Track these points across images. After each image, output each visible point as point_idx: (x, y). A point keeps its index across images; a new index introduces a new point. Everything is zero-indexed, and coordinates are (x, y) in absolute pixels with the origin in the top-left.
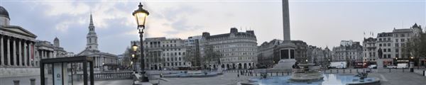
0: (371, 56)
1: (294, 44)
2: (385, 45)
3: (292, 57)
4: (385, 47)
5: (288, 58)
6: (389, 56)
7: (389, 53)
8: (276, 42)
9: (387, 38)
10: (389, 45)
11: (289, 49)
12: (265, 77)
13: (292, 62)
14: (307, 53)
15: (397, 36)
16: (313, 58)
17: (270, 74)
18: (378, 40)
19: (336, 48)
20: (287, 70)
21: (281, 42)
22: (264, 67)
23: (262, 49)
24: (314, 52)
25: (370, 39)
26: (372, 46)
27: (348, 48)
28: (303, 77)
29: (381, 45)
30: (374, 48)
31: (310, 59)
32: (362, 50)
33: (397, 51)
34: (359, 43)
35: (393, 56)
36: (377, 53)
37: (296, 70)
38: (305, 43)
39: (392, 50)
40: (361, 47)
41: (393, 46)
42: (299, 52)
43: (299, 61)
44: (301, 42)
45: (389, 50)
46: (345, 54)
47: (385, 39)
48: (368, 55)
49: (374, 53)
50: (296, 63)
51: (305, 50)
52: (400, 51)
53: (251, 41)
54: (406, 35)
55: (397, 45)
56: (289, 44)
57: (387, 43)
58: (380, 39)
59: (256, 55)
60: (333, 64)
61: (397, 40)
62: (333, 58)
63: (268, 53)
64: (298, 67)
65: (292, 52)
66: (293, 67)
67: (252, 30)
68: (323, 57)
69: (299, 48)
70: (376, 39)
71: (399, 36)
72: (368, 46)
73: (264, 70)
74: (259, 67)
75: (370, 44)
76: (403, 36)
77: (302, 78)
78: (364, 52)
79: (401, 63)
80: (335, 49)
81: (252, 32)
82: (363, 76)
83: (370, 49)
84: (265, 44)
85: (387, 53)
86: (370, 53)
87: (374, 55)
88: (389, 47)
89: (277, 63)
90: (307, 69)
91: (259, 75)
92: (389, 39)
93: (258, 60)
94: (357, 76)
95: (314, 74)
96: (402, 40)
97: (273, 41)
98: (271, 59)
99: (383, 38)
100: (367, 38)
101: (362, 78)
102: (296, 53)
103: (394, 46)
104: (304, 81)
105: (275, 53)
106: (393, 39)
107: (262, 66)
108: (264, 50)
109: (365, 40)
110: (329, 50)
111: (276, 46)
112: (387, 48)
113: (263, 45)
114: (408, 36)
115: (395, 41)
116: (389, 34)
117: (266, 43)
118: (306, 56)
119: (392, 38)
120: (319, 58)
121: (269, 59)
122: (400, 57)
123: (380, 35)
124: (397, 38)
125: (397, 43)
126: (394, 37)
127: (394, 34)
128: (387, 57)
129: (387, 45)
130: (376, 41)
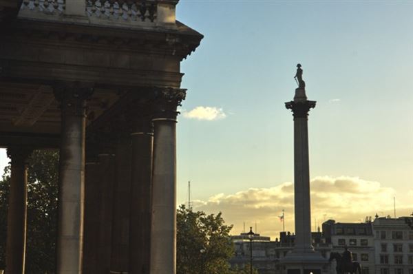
9: (359, 239)
10: (365, 257)
15: (383, 236)
18: (335, 243)
41: (373, 264)
45: (365, 271)
47: (353, 242)
54: (406, 234)
55: (384, 259)
57: (359, 253)
58: (341, 242)
61: (384, 247)
71: (389, 235)
76: (398, 236)
88: (365, 264)
92: (364, 243)
96: (397, 248)
99: (347, 239)
103: (378, 260)
106: (375, 243)
119: (371, 241)
124: (384, 242)
125: (383, 253)
126: (375, 237)
127: (377, 232)
129: (359, 257)
130: (331, 246)
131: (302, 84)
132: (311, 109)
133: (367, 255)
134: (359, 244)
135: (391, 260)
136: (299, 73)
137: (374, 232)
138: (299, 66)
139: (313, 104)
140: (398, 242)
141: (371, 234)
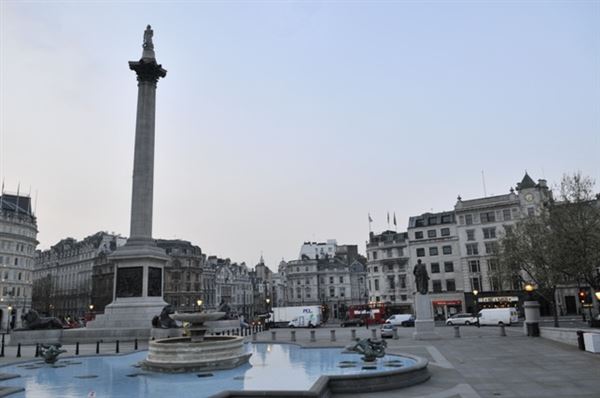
0: (392, 286)
1: (162, 251)
2: (434, 251)
3: (154, 291)
4: (435, 259)
5: (138, 293)
6: (451, 285)
7: (450, 275)
8: (106, 241)
9: (438, 229)
10: (447, 250)
11: (146, 266)
12: (51, 360)
13: (154, 305)
14: (201, 279)
15: (469, 222)
16: (218, 295)
17: (70, 349)
18: (412, 237)
19: (290, 266)
20: (132, 333)
21: (120, 243)
22: (54, 325)
23: (54, 261)
24: (221, 277)
25: (388, 236)
26: (395, 255)
27: (323, 263)
28: (185, 355)
29: (420, 252)
30: (402, 263)
31: (209, 299)
32: (365, 268)
33: (474, 267)
34: (353, 249)
35: (464, 285)
36: (411, 279)
37: (162, 333)
38: (197, 250)
39: (457, 266)
40: (362, 260)
41: (458, 256)
42: (176, 276)
43: (174, 302)
44: (185, 246)
45: (449, 267)
46: (314, 280)
47: (432, 234)
48: (384, 284)
49: (403, 278)
50: (167, 312)
51: (197, 271)
52: (484, 267)
53: (16, 231)
54: (499, 214)
55: (472, 249)
56: (146, 250)
57: (440, 246)
58: (419, 235)
59: (29, 280)
60: (280, 314)
61: (471, 235)
62: (280, 295)
63: (73, 277)
64: (171, 325)
65: (155, 275)
66: (156, 323)
67: (23, 193)
68: (250, 292)
69: (177, 263)
70: (405, 235)
71: (476, 218)
72: (382, 256)
73: (52, 335)
74: (32, 323)
75: (389, 249)
76: (490, 219)
77: (181, 359)
78: (371, 274)
79: (491, 305)
80: (286, 267)
81: (25, 202)
82: (373, 351)
83: (389, 264)
84: (67, 247)
85: (443, 276)
86: (391, 279)
87: (404, 286)
88: (448, 258)
89: (100, 309)
90: (198, 330)
91: (29, 351)
92: (446, 232)
93: (35, 299)
94: (354, 350)
95: (220, 345)
96: (488, 233)
97: (96, 239)
98: (83, 296)
99: (425, 231)
100: (378, 232)
101: (370, 358)
102: (166, 279)
103: (464, 252)
104: (187, 369)
105: (99, 277)
106: (459, 231)
107: (44, 319)
108: (58, 266)
109: (374, 240)
110: (267, 270)
111: (102, 255)
112: (441, 259)
113: (59, 248)
114: (507, 216)
115: (463, 239)
116: (445, 218)
117: (70, 241)
118: (197, 287)
119: (453, 230)
120: (237, 293)
121: (73, 297)
122: (486, 287)
123: (417, 222)
124: (471, 228)
125: (470, 242)
126: (458, 224)
127: (461, 217)
128: (444, 288)
129: (440, 251)
130: (407, 241)
133: (449, 247)
134: (439, 234)
135: (482, 250)
137: (457, 218)
140: (490, 225)
141: (455, 222)
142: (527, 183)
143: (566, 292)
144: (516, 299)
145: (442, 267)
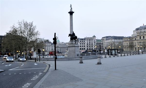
2: (82, 44)
4: (82, 45)
6: (84, 49)
9: (83, 41)
10: (84, 44)
15: (87, 40)
29: (80, 44)
33: (88, 47)
35: (86, 49)
39: (85, 46)
41: (86, 45)
45: (84, 46)
47: (82, 41)
54: (91, 40)
55: (87, 44)
57: (83, 43)
61: (87, 42)
71: (88, 40)
79: (89, 52)
85: (83, 47)
88: (84, 45)
92: (84, 41)
99: (81, 41)
106: (86, 41)
112: (83, 45)
122: (89, 49)
128: (83, 49)
129: (83, 44)
130: (79, 42)
131: (71, 8)
132: (73, 13)
134: (83, 42)
135: (89, 44)
136: (71, 6)
138: (71, 5)
139: (74, 12)
140: (90, 41)
141: (85, 40)
142: (94, 36)
143: (97, 50)
144: (92, 51)
145: (83, 46)
